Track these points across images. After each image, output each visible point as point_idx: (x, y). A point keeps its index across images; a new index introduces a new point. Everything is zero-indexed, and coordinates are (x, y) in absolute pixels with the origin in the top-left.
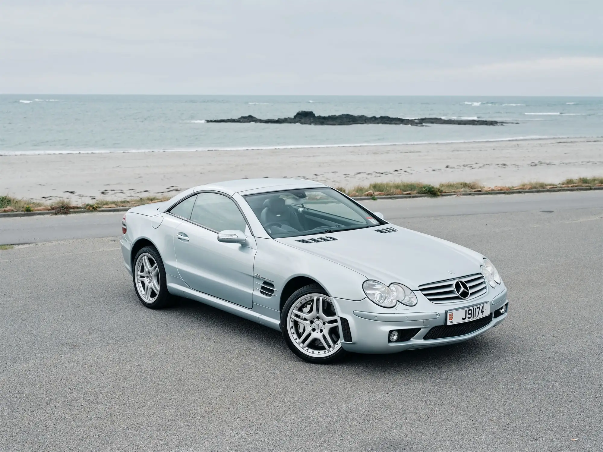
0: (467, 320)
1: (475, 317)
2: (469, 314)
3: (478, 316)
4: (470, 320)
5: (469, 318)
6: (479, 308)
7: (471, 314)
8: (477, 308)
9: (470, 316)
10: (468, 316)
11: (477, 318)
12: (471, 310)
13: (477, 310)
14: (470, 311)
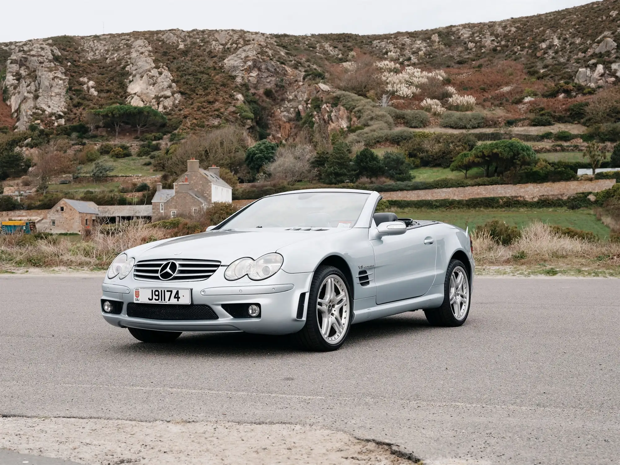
0: (153, 302)
1: (164, 300)
2: (156, 295)
3: (169, 300)
4: (157, 302)
5: (156, 299)
6: (171, 292)
7: (158, 295)
8: (168, 291)
9: (157, 298)
10: (154, 297)
11: (168, 303)
12: (158, 291)
13: (168, 294)
14: (157, 293)
